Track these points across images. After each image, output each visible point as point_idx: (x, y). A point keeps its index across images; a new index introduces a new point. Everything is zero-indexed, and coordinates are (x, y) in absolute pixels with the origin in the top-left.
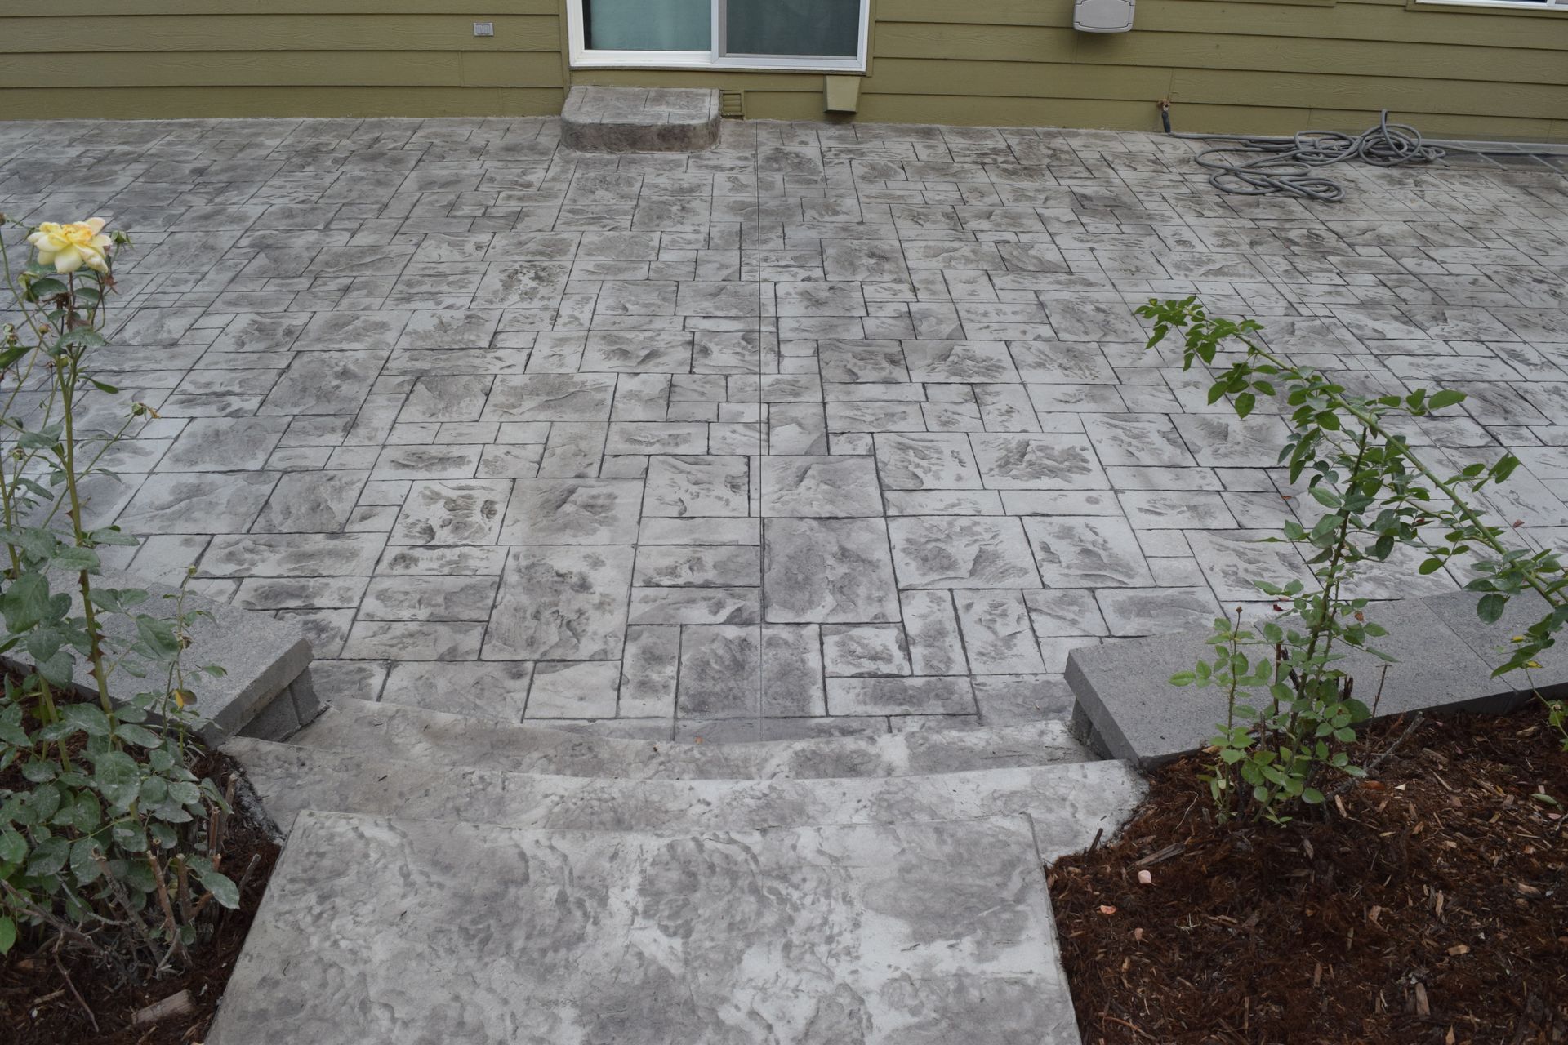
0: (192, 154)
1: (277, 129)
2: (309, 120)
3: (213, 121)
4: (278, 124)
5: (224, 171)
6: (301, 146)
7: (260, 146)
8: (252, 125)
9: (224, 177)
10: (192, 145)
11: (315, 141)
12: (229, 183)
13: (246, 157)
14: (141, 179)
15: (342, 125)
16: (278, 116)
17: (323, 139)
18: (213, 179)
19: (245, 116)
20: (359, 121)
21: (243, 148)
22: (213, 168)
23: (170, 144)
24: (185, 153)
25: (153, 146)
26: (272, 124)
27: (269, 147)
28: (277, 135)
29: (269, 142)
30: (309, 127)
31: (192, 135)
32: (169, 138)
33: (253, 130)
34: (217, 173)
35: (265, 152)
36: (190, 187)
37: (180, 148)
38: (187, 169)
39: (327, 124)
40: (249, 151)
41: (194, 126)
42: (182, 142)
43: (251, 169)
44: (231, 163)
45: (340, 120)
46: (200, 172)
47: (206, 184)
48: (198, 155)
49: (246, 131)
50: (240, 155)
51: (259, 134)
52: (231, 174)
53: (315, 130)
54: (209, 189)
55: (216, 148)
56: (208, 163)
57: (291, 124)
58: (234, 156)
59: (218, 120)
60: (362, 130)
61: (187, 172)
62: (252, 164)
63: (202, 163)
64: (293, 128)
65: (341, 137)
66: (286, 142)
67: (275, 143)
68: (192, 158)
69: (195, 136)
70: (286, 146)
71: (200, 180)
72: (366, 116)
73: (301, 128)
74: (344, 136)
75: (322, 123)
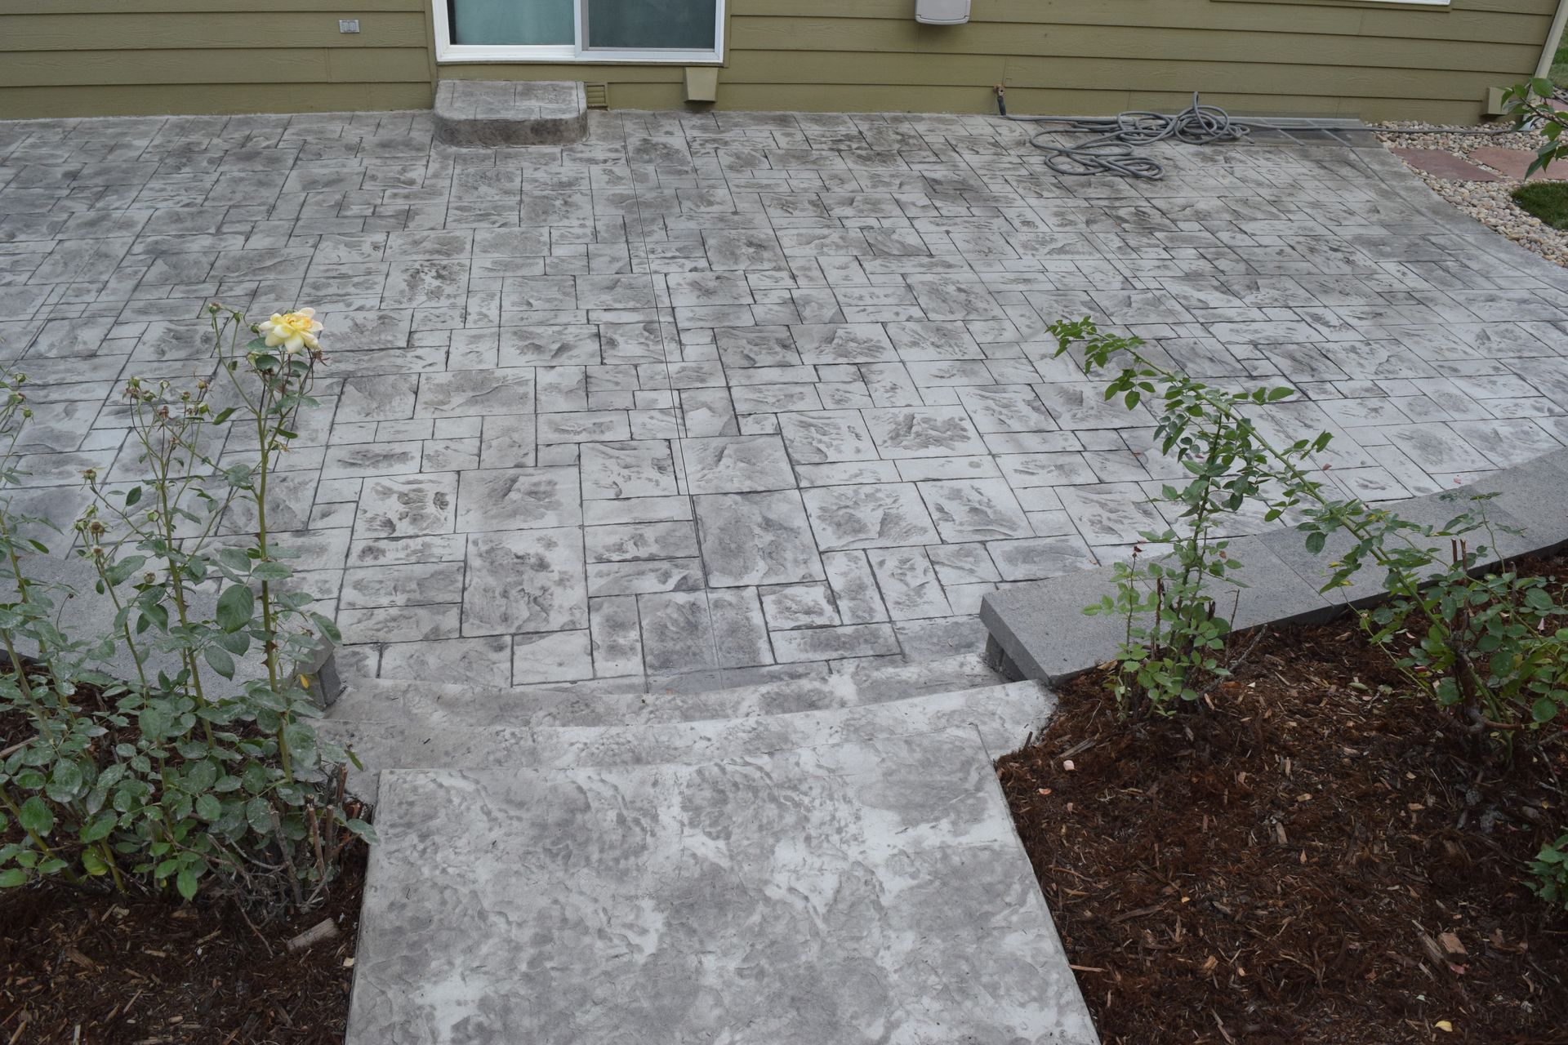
0: (59, 156)
1: (142, 128)
2: (173, 118)
3: (72, 121)
4: (142, 123)
5: (97, 174)
6: (171, 147)
7: (128, 146)
8: (115, 125)
9: (100, 180)
10: (56, 147)
11: (185, 140)
12: (107, 187)
13: (115, 159)
14: (13, 185)
15: (208, 123)
16: (140, 115)
17: (193, 138)
18: (89, 183)
19: (105, 115)
20: (225, 118)
21: (112, 149)
22: (85, 172)
23: (33, 146)
24: (52, 156)
25: (16, 149)
26: (136, 123)
27: (138, 148)
28: (144, 135)
29: (137, 143)
30: (175, 126)
31: (54, 137)
32: (31, 140)
33: (118, 130)
34: (91, 176)
35: (137, 153)
36: (66, 192)
37: (44, 151)
38: (58, 173)
39: (193, 122)
40: (118, 152)
41: (54, 126)
42: (45, 144)
43: (125, 172)
44: (103, 165)
45: (206, 118)
46: (73, 176)
47: (83, 189)
48: (65, 159)
49: (111, 130)
50: (110, 157)
51: (124, 134)
52: (107, 177)
53: (182, 129)
54: (87, 193)
55: (82, 149)
56: (79, 166)
57: (155, 122)
58: (104, 158)
59: (78, 120)
60: (230, 128)
61: (59, 176)
62: (124, 166)
63: (73, 166)
64: (158, 126)
65: (211, 135)
66: (156, 142)
67: (143, 143)
68: (60, 161)
69: (58, 138)
70: (156, 146)
71: (74, 184)
72: (232, 113)
73: (167, 126)
74: (213, 135)
75: (188, 121)
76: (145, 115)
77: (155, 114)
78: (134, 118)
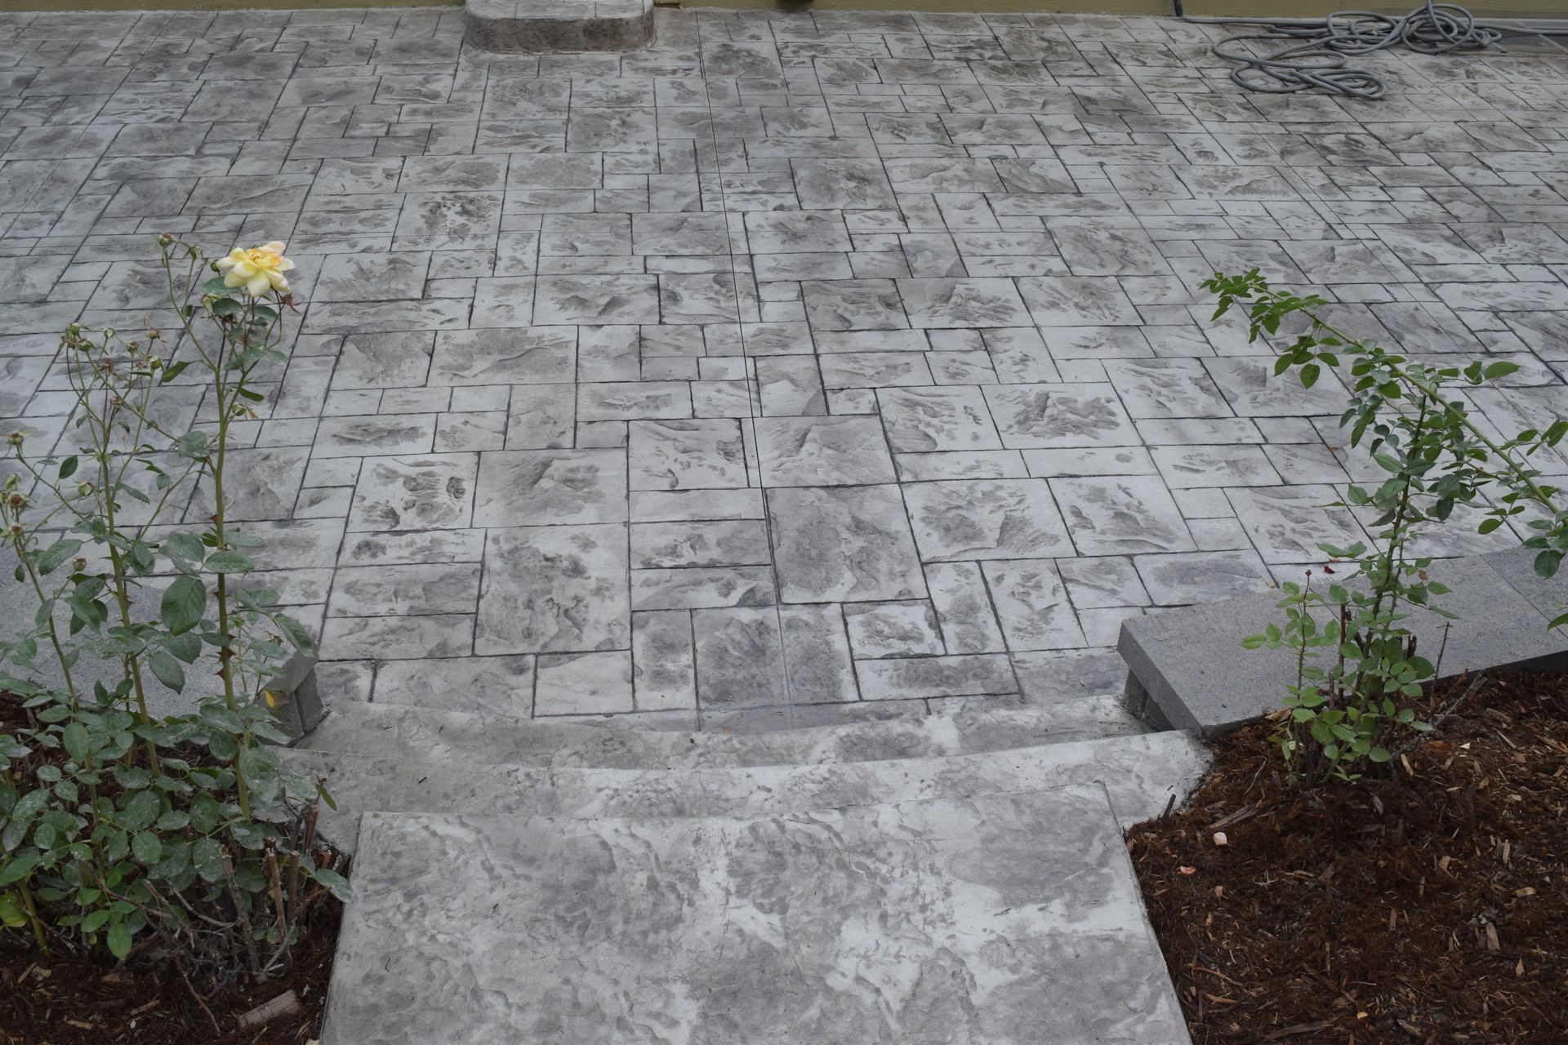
0: (13, 59)
1: (112, 25)
2: (148, 14)
3: (27, 16)
4: (111, 19)
5: (55, 81)
6: (145, 48)
7: (93, 47)
8: (79, 21)
9: (58, 89)
10: (7, 47)
11: (162, 41)
12: (66, 97)
13: (79, 63)
15: (191, 20)
16: (109, 9)
17: (172, 38)
18: (45, 91)
19: (67, 9)
20: (212, 14)
21: (73, 51)
22: (41, 78)
26: (103, 19)
27: (104, 50)
28: (112, 34)
29: (104, 43)
30: (150, 23)
33: (81, 27)
34: (48, 84)
35: (105, 56)
36: (16, 102)
38: (9, 78)
39: (172, 19)
40: (80, 55)
43: (89, 78)
44: (62, 70)
45: (187, 13)
46: (26, 82)
47: (37, 98)
48: (17, 62)
49: (71, 28)
50: (71, 61)
51: (89, 33)
52: (66, 84)
53: (159, 27)
54: (41, 105)
55: (38, 50)
56: (33, 71)
57: (127, 18)
58: (64, 62)
59: (34, 14)
60: (217, 25)
61: (10, 82)
62: (88, 71)
63: (26, 71)
64: (130, 24)
65: (193, 35)
66: (126, 43)
67: (111, 43)
68: (11, 64)
69: (9, 35)
70: (127, 48)
71: (27, 93)
72: (220, 8)
73: (141, 23)
74: (196, 34)
75: (166, 18)
76: (115, 9)
77: (127, 9)
78: (101, 13)
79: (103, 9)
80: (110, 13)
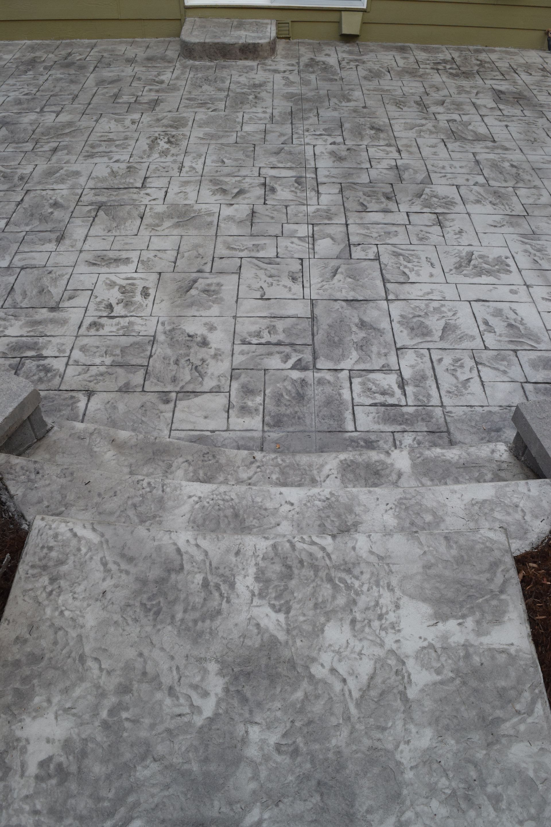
1: (10, 48)
2: (28, 42)
4: (11, 45)
6: (24, 59)
11: (33, 55)
15: (48, 45)
16: (10, 40)
17: (38, 54)
20: (59, 42)
26: (7, 45)
27: (5, 60)
28: (10, 52)
29: (6, 57)
30: (29, 47)
35: (4, 63)
39: (39, 44)
45: (47, 42)
53: (33, 49)
57: (18, 44)
60: (60, 48)
64: (19, 47)
65: (48, 52)
66: (16, 56)
67: (8, 57)
70: (16, 59)
72: (63, 39)
73: (24, 47)
74: (50, 52)
75: (36, 44)
76: (13, 40)
77: (19, 40)
78: (6, 42)
79: (7, 40)
80: (10, 42)
